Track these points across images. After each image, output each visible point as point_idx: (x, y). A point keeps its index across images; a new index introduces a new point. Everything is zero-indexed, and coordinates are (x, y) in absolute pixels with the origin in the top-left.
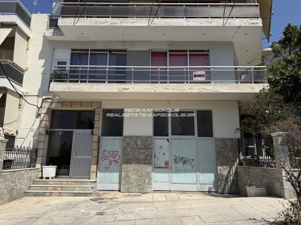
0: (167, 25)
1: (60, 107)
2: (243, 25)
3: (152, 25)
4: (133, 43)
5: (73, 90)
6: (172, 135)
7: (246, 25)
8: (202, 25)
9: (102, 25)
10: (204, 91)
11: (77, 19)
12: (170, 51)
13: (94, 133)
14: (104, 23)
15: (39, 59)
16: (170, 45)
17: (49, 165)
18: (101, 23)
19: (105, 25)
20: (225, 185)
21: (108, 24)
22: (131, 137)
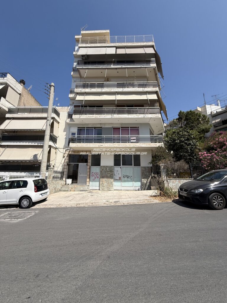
0: (119, 117)
1: (73, 153)
2: (152, 117)
3: (113, 117)
4: (105, 124)
5: (79, 146)
6: (122, 165)
7: (154, 117)
8: (135, 117)
9: (91, 118)
10: (135, 146)
11: (80, 115)
12: (121, 127)
13: (88, 165)
14: (92, 117)
15: (64, 132)
16: (121, 125)
17: (69, 179)
18: (91, 117)
19: (93, 117)
20: (145, 187)
21: (94, 117)
22: (104, 166)
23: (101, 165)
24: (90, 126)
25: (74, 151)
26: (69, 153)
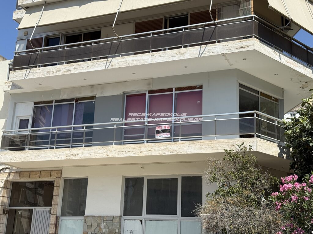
3: (110, 67)
4: (103, 86)
9: (54, 75)
10: (168, 153)
12: (150, 92)
13: (52, 212)
14: (57, 72)
16: (149, 84)
22: (93, 217)
23: (88, 212)
24: (65, 97)
25: (20, 173)
26: (7, 177)
